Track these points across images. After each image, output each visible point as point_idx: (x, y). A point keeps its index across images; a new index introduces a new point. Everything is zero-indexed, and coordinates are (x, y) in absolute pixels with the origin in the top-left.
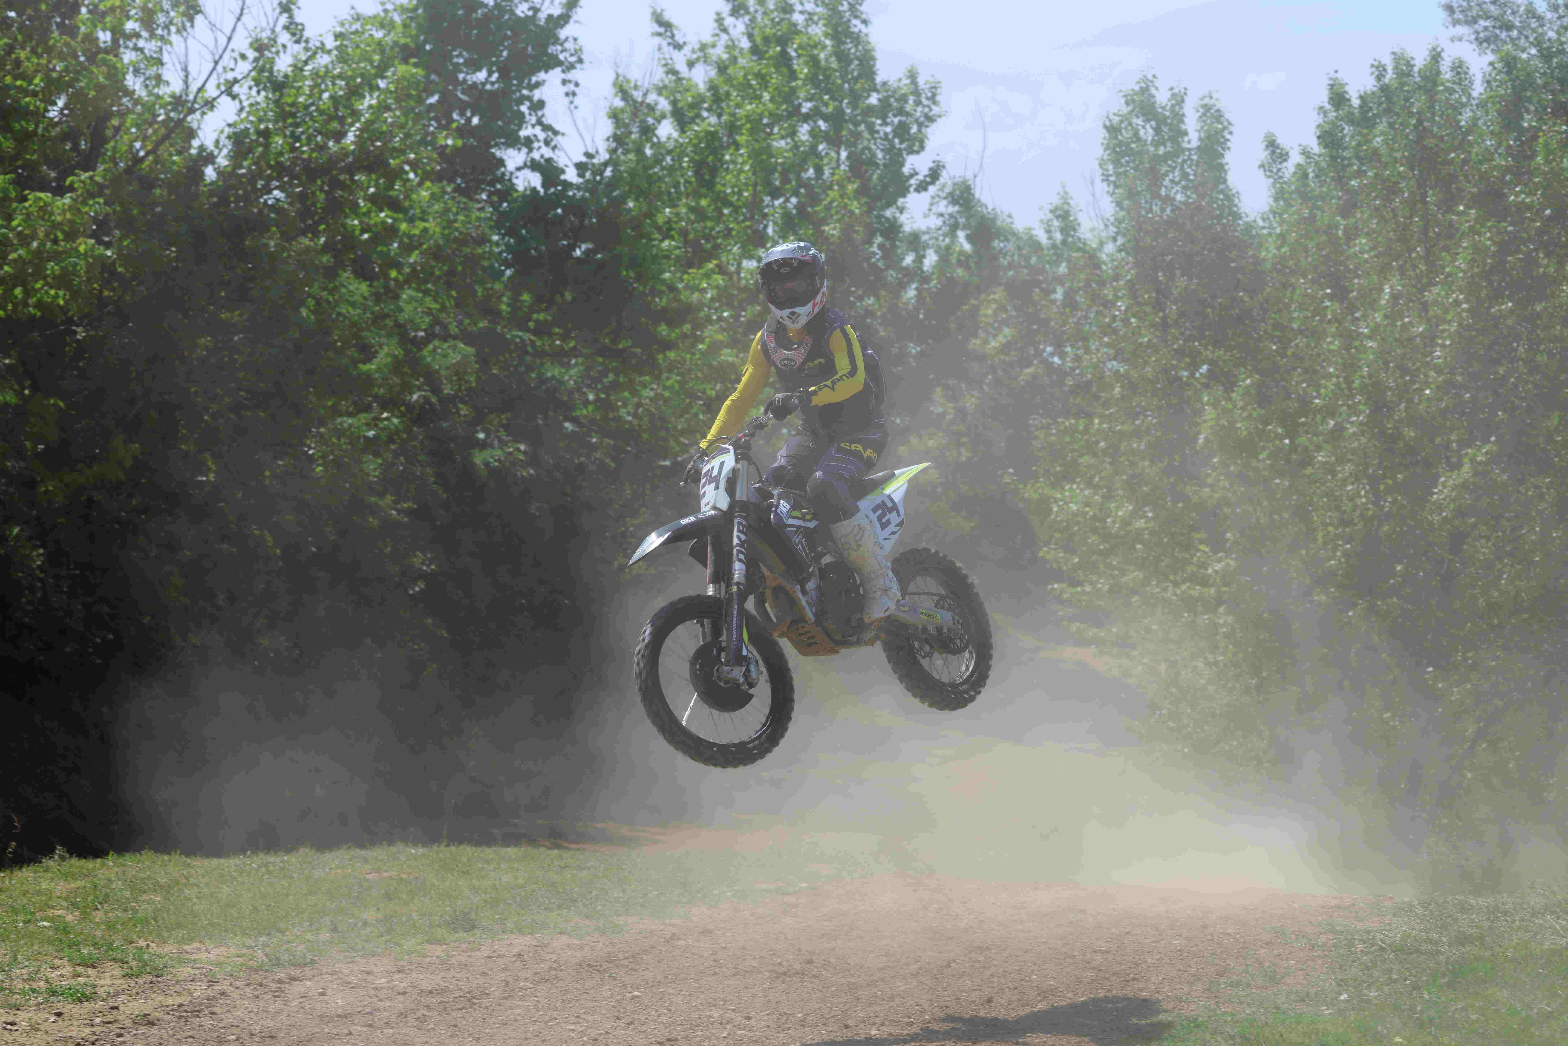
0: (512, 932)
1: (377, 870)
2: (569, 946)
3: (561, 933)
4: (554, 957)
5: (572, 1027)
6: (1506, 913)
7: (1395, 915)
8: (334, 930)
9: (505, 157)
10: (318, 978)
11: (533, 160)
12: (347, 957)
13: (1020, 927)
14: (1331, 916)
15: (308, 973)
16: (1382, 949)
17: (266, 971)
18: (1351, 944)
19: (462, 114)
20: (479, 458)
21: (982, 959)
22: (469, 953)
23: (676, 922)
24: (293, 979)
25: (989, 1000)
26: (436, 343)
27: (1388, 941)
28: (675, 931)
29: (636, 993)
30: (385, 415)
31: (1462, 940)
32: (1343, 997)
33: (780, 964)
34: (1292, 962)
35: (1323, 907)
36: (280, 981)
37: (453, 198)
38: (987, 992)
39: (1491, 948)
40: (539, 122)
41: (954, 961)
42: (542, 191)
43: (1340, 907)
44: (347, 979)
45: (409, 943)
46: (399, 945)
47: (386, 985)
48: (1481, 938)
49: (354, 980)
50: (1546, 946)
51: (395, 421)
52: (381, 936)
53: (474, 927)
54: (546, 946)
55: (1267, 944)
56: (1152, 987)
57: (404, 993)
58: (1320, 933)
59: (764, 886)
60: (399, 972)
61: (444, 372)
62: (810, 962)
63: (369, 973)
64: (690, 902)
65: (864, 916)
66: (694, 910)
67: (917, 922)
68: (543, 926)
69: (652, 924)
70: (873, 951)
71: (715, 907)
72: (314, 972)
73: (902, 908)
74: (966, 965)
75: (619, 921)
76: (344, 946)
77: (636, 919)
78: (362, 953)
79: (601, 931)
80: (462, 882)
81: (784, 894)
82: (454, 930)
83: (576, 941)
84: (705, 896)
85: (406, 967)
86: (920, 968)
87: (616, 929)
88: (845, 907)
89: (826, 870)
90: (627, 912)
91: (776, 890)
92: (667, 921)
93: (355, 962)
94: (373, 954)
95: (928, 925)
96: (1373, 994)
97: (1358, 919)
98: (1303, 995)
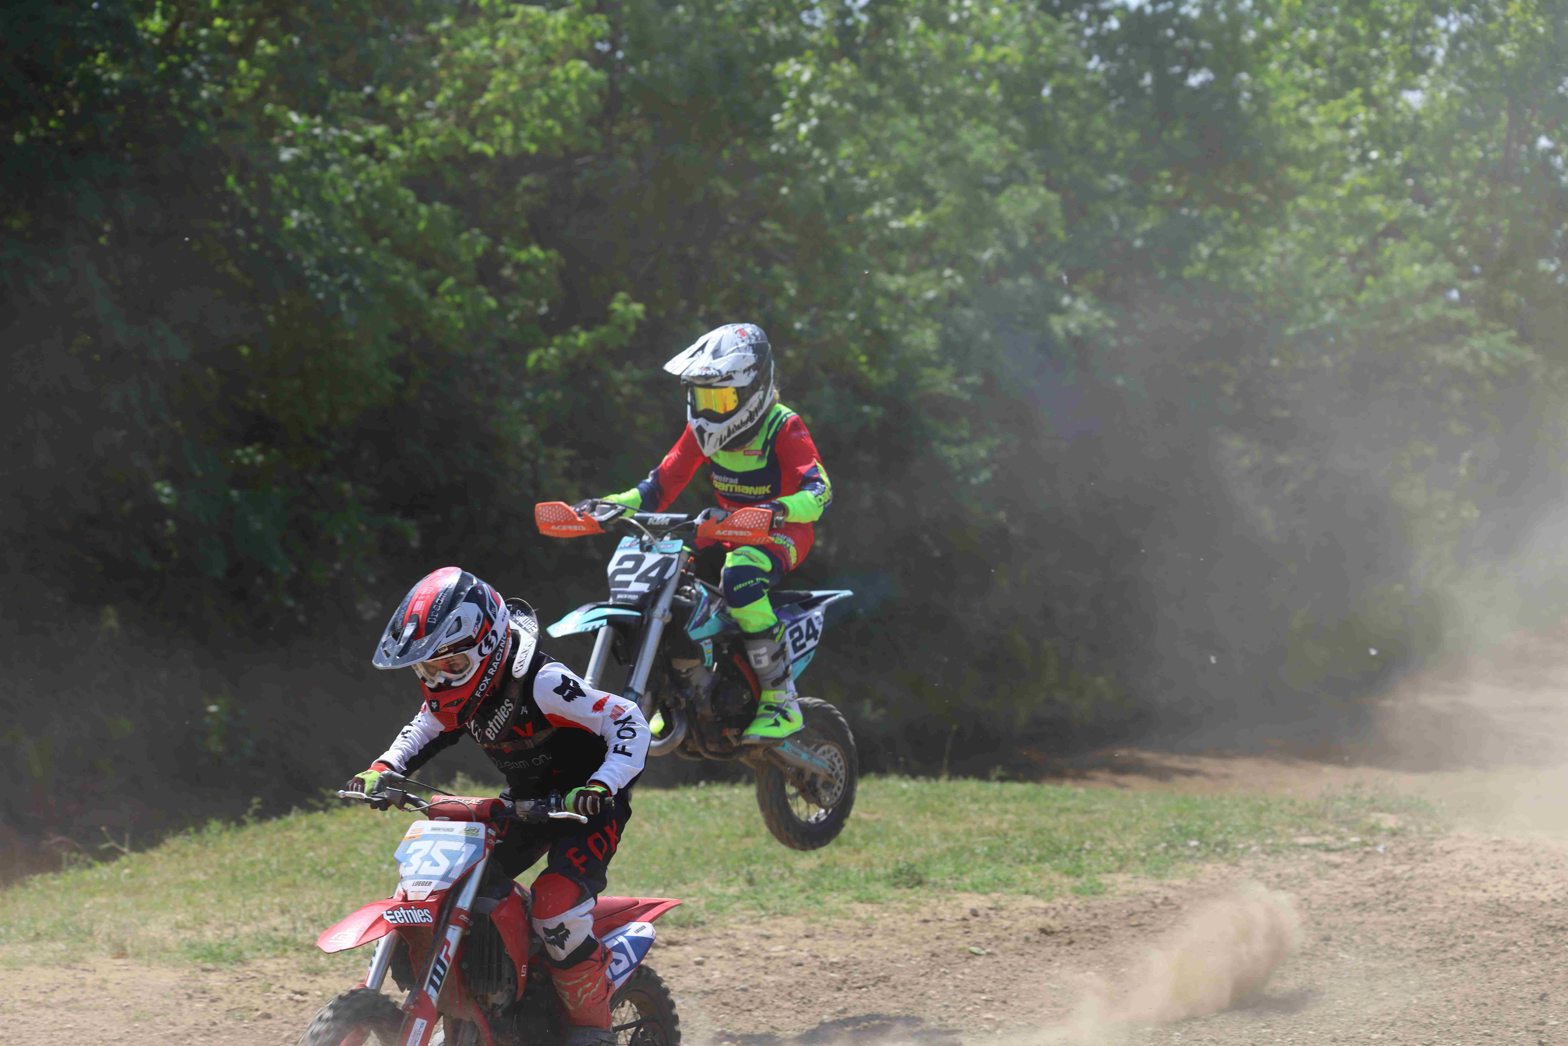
0: (965, 890)
2: (1031, 911)
3: (1027, 893)
4: (1007, 923)
5: (990, 1016)
8: (751, 882)
10: (703, 942)
12: (752, 917)
15: (692, 934)
20: (1058, 325)
21: (1550, 942)
22: (904, 916)
23: (1177, 882)
24: (670, 943)
25: (1543, 997)
26: (1014, 188)
28: (1171, 894)
30: (948, 273)
38: (1546, 987)
41: (1515, 943)
44: (738, 945)
45: (835, 901)
46: (818, 902)
47: (782, 954)
49: (746, 946)
51: (959, 279)
52: (802, 891)
53: (920, 883)
54: (1002, 909)
57: (800, 965)
59: (1303, 840)
60: (807, 937)
61: (1019, 223)
63: (768, 937)
64: (1205, 858)
65: (1418, 882)
66: (1209, 867)
67: (1485, 891)
68: (1008, 883)
69: (1147, 885)
70: (1413, 927)
71: (1236, 865)
72: (701, 935)
73: (1472, 874)
74: (1529, 950)
75: (1106, 879)
76: (754, 902)
77: (1129, 876)
78: (771, 912)
79: (1078, 892)
80: (932, 825)
81: (1328, 850)
82: (895, 885)
83: (1042, 904)
84: (1225, 851)
85: (818, 932)
86: (1468, 952)
87: (1096, 891)
88: (1398, 870)
89: (1390, 821)
90: (1120, 869)
91: (1317, 846)
92: (1166, 881)
93: (759, 923)
94: (785, 914)
95: (1497, 895)
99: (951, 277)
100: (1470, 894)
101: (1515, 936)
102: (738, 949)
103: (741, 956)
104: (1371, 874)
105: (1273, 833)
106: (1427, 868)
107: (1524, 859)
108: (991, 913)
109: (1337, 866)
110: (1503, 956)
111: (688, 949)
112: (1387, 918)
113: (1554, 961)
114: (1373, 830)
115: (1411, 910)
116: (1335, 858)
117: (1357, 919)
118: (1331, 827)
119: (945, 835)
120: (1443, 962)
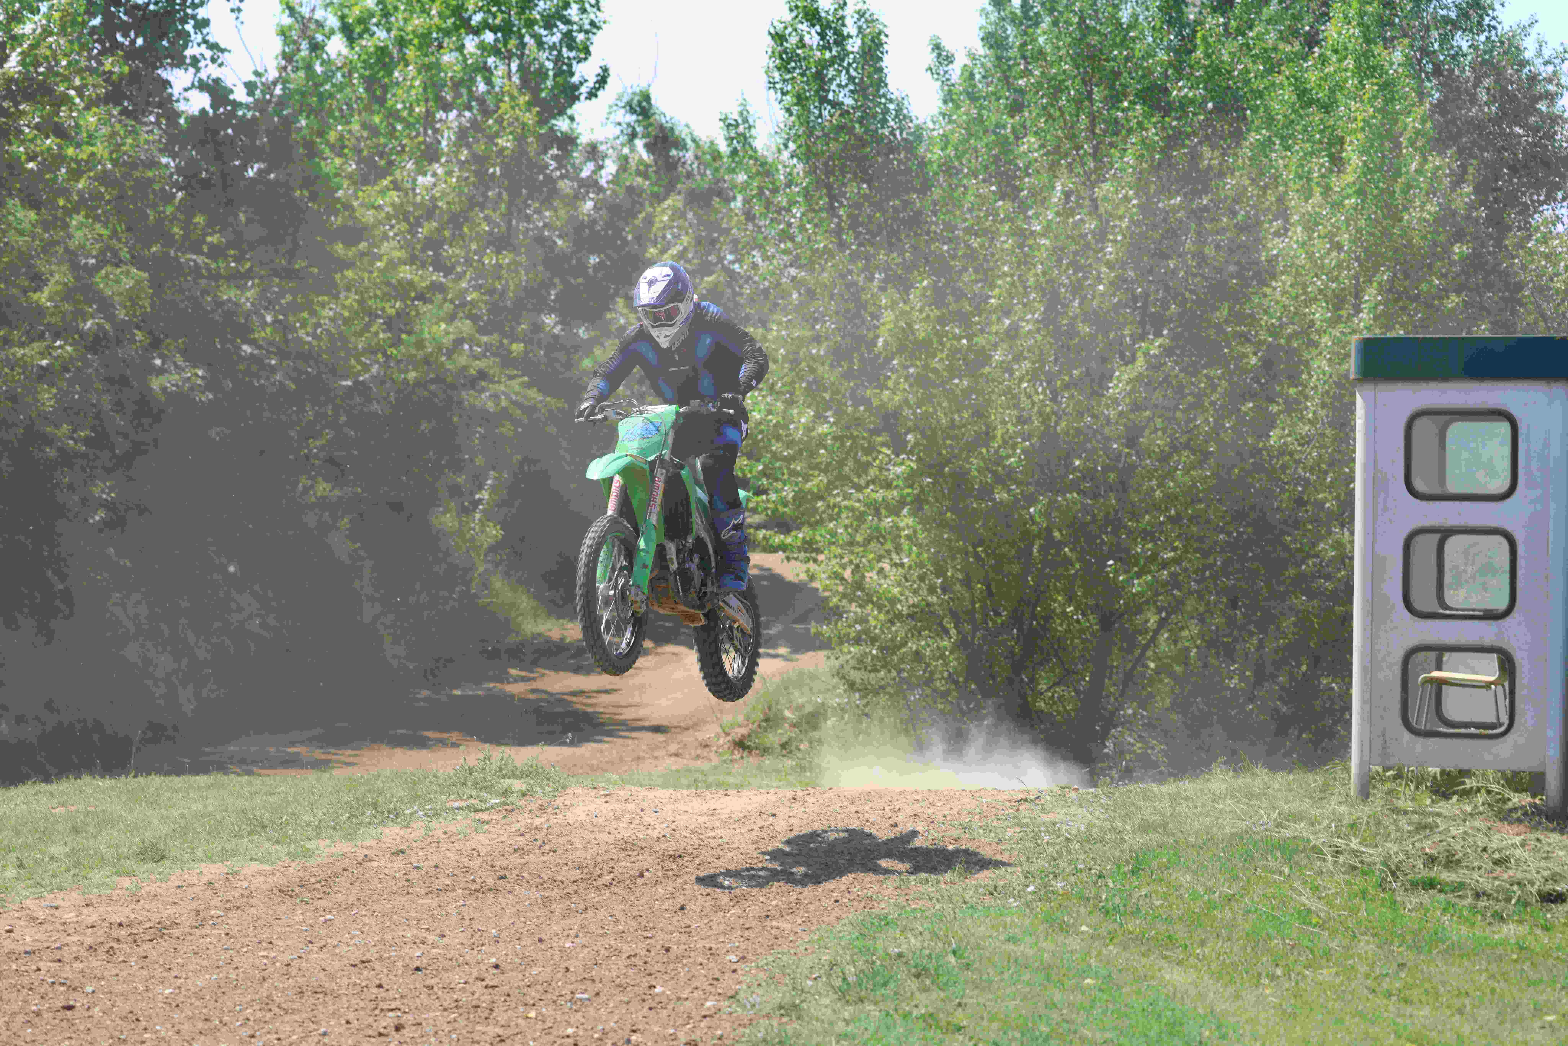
0: (202, 861)
1: (63, 804)
2: (260, 873)
3: (252, 860)
4: (245, 884)
5: (265, 953)
6: (1187, 799)
7: (1081, 806)
8: (21, 866)
9: (171, 78)
11: (200, 80)
12: (36, 893)
13: (712, 833)
14: (1018, 810)
16: (1068, 839)
18: (1037, 836)
19: (126, 35)
20: (156, 384)
21: (674, 867)
22: (160, 884)
23: (368, 843)
25: (682, 908)
26: (109, 268)
27: (1073, 832)
28: (366, 852)
29: (329, 917)
30: (58, 343)
31: (1145, 827)
32: (1031, 888)
33: (474, 881)
35: (1010, 801)
37: (120, 122)
38: (681, 900)
39: (1174, 835)
40: (205, 41)
41: (647, 870)
42: (211, 111)
43: (1026, 800)
44: (35, 915)
45: (97, 876)
46: (86, 878)
47: (74, 920)
48: (1164, 825)
49: (41, 915)
50: (1227, 830)
51: (69, 348)
52: (68, 870)
53: (163, 857)
54: (236, 873)
56: (843, 888)
57: (93, 927)
58: (1008, 827)
59: (456, 804)
60: (87, 905)
61: (116, 298)
62: (503, 878)
63: (57, 908)
64: (382, 823)
65: (556, 830)
66: (387, 831)
67: (610, 833)
68: (234, 853)
69: (344, 847)
70: (565, 864)
71: (407, 827)
73: (595, 820)
74: (660, 874)
75: (311, 845)
77: (328, 842)
78: (49, 889)
79: (293, 856)
80: (150, 812)
81: (477, 811)
82: (144, 861)
83: (267, 867)
84: (397, 816)
85: (94, 901)
86: (613, 879)
87: (308, 854)
88: (537, 822)
89: (518, 785)
90: (318, 836)
91: (468, 807)
92: (359, 843)
93: (43, 897)
94: (61, 889)
95: (619, 836)
96: (1059, 885)
97: (1043, 810)
98: (991, 888)
99: (60, 347)
100: (598, 836)
101: (646, 865)
104: (518, 826)
105: (430, 800)
106: (560, 819)
107: (631, 807)
109: (488, 823)
110: (640, 881)
112: (544, 858)
113: (680, 881)
114: (506, 793)
115: (560, 852)
116: (485, 816)
117: (522, 861)
118: (474, 793)
119: (164, 819)
120: (597, 888)
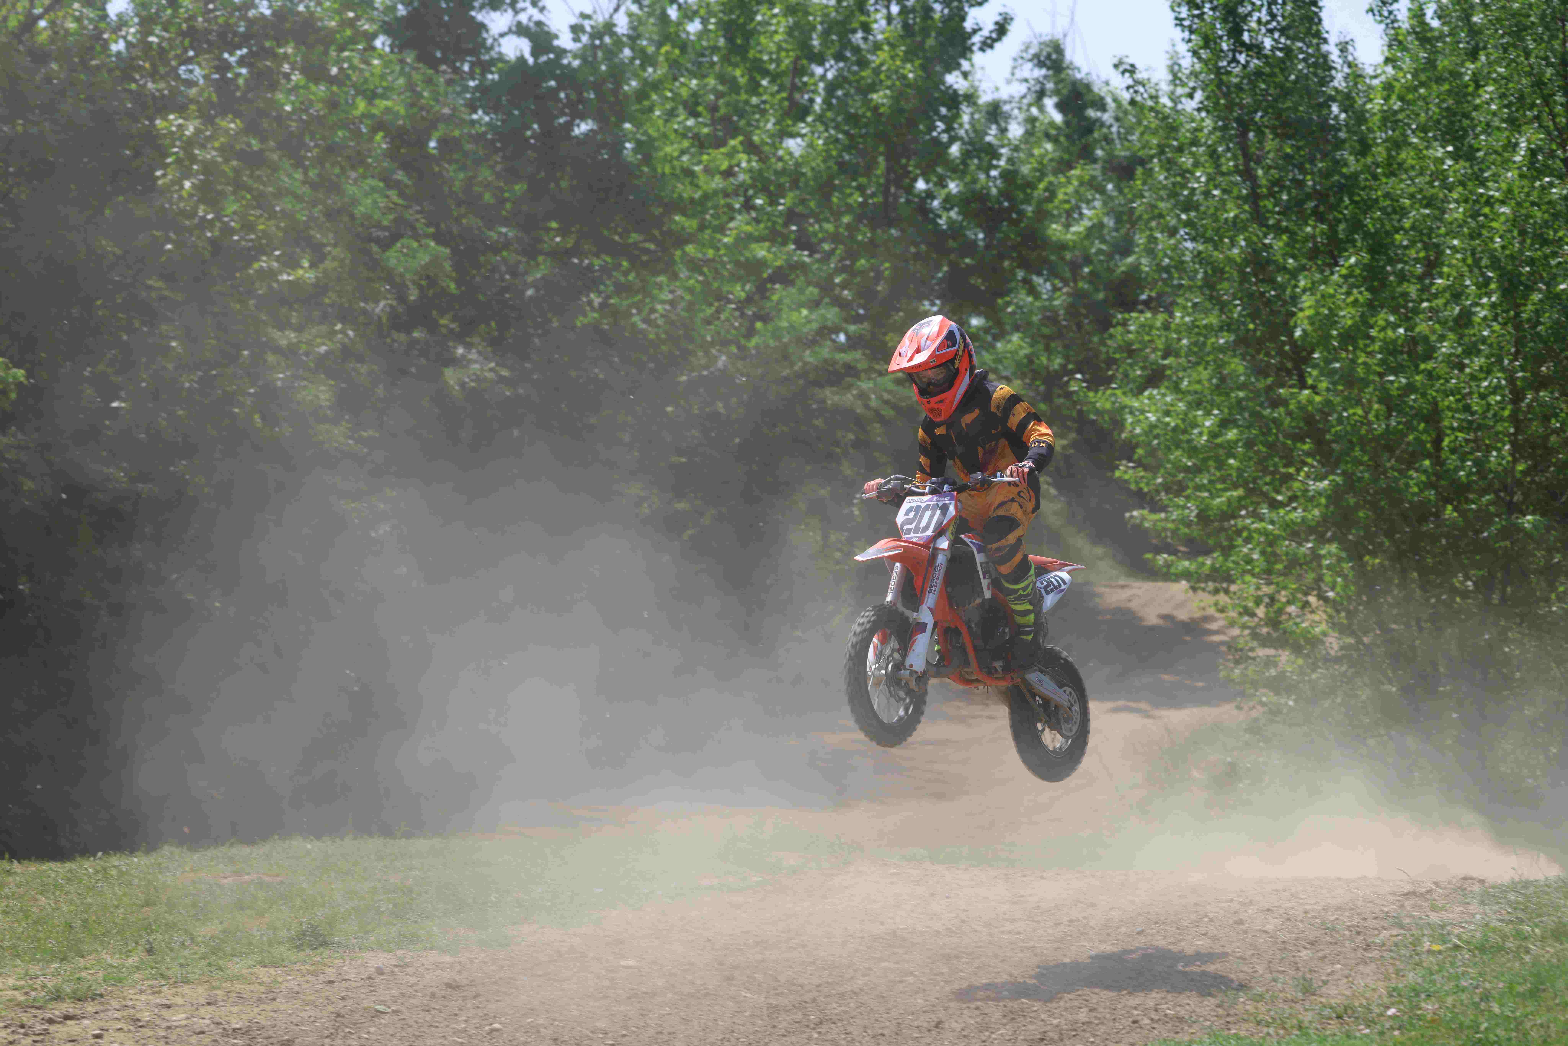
0: (371, 949)
2: (437, 966)
3: (432, 949)
4: (413, 980)
7: (1482, 903)
8: (150, 951)
9: (486, 21)
10: (101, 1015)
11: (519, 24)
12: (152, 987)
13: (1008, 927)
14: (1402, 906)
15: (90, 1007)
16: (1457, 947)
17: (38, 1008)
20: (452, 378)
21: (945, 970)
22: (308, 977)
24: (67, 1018)
25: (938, 1025)
26: (405, 241)
27: (1465, 937)
30: (339, 327)
32: (1391, 1012)
33: (692, 983)
34: (1339, 966)
35: (1394, 894)
36: (51, 1021)
38: (942, 1015)
41: (911, 974)
42: (531, 61)
43: (1413, 893)
44: (138, 1016)
45: (237, 966)
46: (220, 969)
47: (184, 1023)
49: (146, 1016)
51: (351, 333)
52: (204, 958)
53: (324, 944)
54: (407, 965)
55: (1312, 944)
56: (1151, 1004)
57: (202, 1033)
58: (1384, 928)
59: (706, 882)
60: (209, 1004)
61: (408, 276)
62: (730, 979)
63: (169, 1007)
64: (610, 905)
67: (882, 923)
68: (413, 939)
69: (553, 934)
70: (813, 963)
72: (99, 1008)
73: (870, 907)
74: (924, 979)
75: (512, 931)
76: (154, 972)
77: (535, 926)
78: (171, 981)
79: (483, 945)
81: (731, 891)
82: (300, 948)
83: (448, 959)
84: (630, 896)
85: (220, 998)
86: (866, 984)
87: (502, 943)
88: (799, 907)
90: (526, 920)
93: (159, 992)
94: (186, 982)
95: (893, 927)
96: (1429, 1007)
97: (1434, 909)
98: (1340, 1010)
99: (342, 332)
102: (139, 1020)
103: (141, 1027)
104: (772, 912)
108: (397, 970)
111: (86, 1022)
114: (774, 869)
116: (737, 898)
117: (759, 957)
118: (733, 868)
119: (350, 894)
120: (842, 995)
